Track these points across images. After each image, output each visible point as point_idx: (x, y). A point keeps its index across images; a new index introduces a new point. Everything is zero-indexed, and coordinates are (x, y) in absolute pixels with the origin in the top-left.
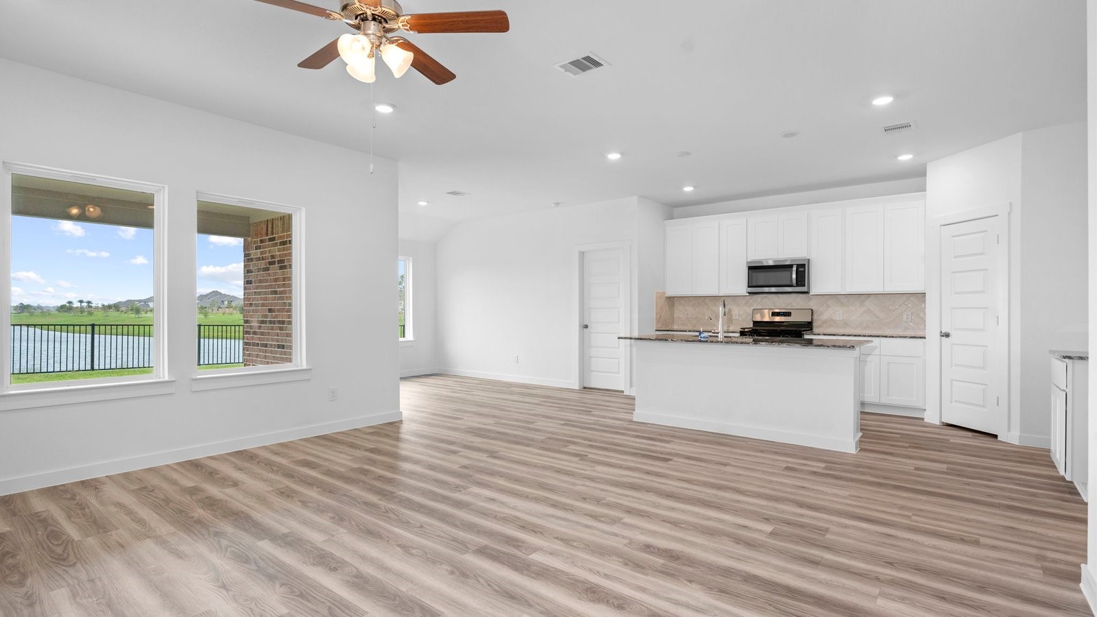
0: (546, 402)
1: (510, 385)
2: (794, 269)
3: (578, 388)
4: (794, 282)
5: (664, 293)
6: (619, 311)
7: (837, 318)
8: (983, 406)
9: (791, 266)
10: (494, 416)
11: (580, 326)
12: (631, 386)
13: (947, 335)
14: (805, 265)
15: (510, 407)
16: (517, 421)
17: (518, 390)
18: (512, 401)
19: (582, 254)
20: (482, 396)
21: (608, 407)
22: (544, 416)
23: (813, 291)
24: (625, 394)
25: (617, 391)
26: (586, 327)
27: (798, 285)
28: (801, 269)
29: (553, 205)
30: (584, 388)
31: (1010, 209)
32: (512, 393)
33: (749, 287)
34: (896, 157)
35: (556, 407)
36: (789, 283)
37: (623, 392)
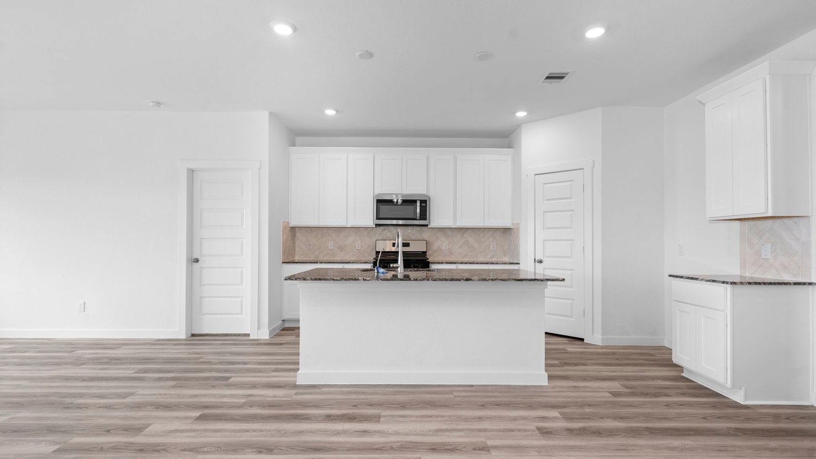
0: (146, 371)
1: (72, 345)
2: (418, 204)
3: (184, 337)
4: (418, 215)
5: (288, 223)
6: (242, 243)
7: (444, 248)
8: (571, 317)
9: (414, 202)
10: (52, 430)
11: (188, 261)
12: (259, 328)
13: (541, 262)
14: (426, 200)
15: (81, 396)
16: (108, 431)
17: (88, 353)
18: (84, 379)
19: (191, 172)
20: (18, 379)
21: (245, 363)
22: (159, 406)
23: (433, 224)
24: (251, 337)
25: (239, 335)
26: (197, 261)
27: (421, 219)
28: (423, 205)
29: (151, 104)
30: (193, 335)
31: (593, 164)
32: (79, 362)
33: (377, 219)
34: (514, 113)
35: (168, 379)
36: (412, 217)
37: (248, 335)
